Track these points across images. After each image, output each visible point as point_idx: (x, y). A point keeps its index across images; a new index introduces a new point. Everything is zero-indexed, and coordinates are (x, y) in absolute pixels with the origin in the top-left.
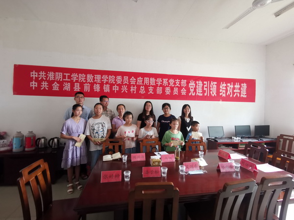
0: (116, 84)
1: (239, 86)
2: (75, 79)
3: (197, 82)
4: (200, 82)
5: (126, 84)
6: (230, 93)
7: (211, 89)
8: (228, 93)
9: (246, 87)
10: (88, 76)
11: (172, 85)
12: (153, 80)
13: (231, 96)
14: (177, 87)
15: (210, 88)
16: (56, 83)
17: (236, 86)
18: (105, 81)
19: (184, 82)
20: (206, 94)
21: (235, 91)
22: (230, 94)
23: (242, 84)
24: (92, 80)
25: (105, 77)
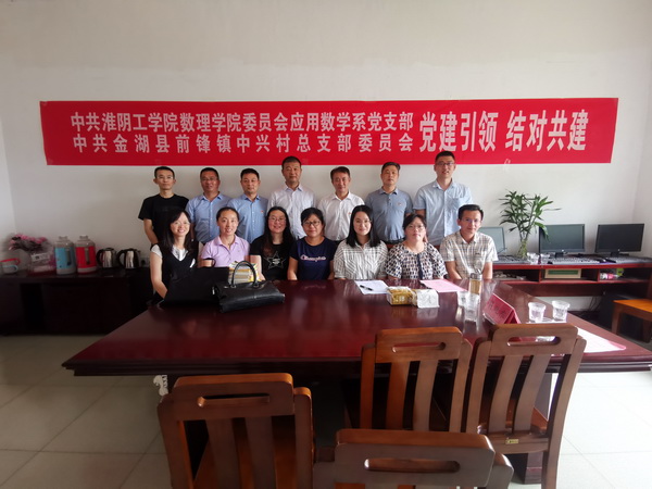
0: (243, 132)
1: (564, 120)
2: (156, 127)
3: (443, 117)
4: (452, 116)
5: (265, 132)
6: (538, 140)
7: (481, 133)
8: (532, 139)
9: (586, 121)
10: (183, 117)
11: (375, 126)
12: (327, 118)
13: (539, 148)
14: (390, 131)
15: (478, 129)
16: (119, 136)
17: (555, 121)
18: (219, 127)
19: (406, 119)
20: (465, 147)
21: (551, 134)
22: (537, 143)
23: (575, 115)
24: (191, 125)
25: (219, 118)
